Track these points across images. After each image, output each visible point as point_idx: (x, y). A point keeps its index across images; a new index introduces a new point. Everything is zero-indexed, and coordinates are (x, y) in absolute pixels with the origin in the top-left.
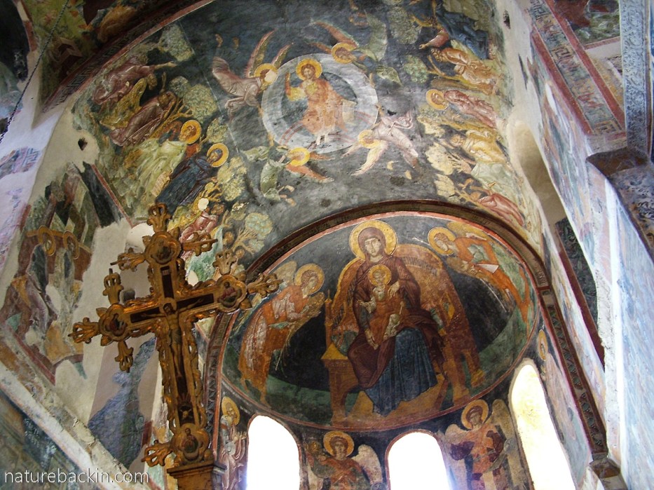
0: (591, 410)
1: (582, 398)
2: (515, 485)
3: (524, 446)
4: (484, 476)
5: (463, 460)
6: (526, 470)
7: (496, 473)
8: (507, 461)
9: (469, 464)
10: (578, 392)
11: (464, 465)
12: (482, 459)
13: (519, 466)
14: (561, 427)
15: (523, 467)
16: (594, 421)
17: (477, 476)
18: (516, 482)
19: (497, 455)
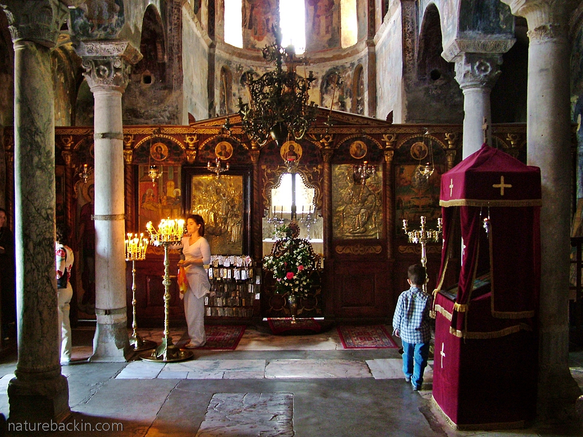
0: (373, 18)
1: (371, 12)
2: (334, 26)
3: (341, 11)
4: (321, 17)
5: (313, 7)
6: (340, 22)
7: (326, 17)
8: (332, 14)
9: (316, 10)
10: (370, 8)
11: (313, 9)
12: (322, 9)
13: (337, 19)
14: (359, 14)
15: (339, 19)
16: (372, 23)
17: (318, 16)
18: (334, 25)
19: (329, 10)
